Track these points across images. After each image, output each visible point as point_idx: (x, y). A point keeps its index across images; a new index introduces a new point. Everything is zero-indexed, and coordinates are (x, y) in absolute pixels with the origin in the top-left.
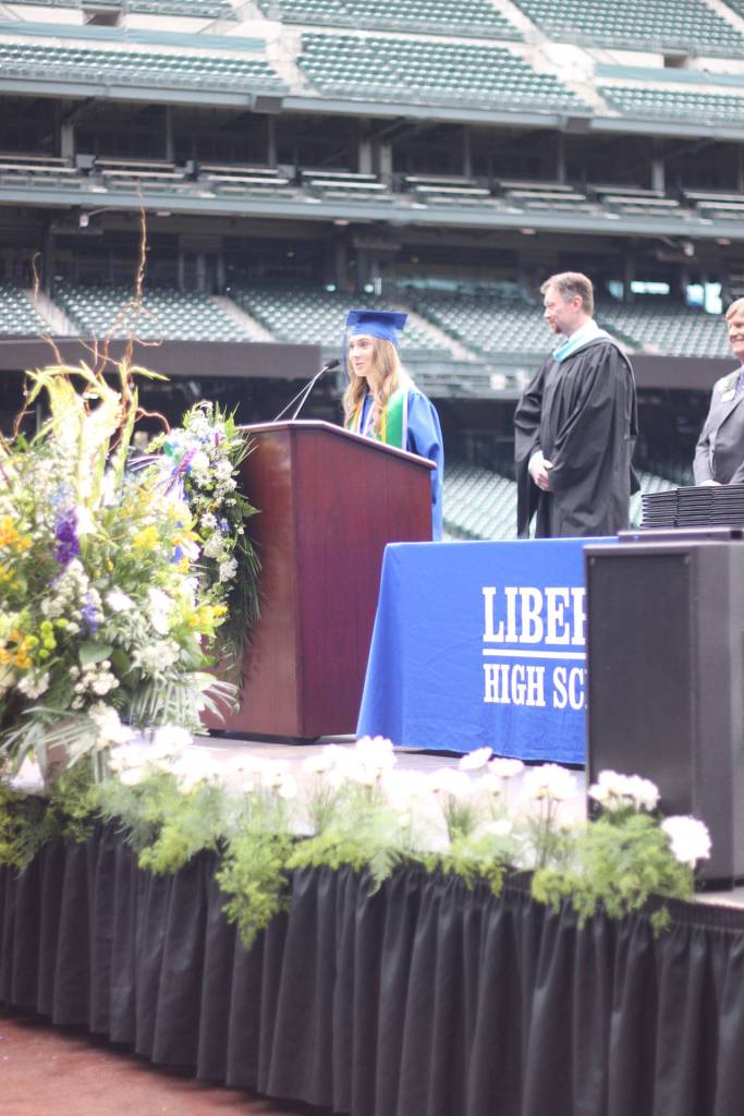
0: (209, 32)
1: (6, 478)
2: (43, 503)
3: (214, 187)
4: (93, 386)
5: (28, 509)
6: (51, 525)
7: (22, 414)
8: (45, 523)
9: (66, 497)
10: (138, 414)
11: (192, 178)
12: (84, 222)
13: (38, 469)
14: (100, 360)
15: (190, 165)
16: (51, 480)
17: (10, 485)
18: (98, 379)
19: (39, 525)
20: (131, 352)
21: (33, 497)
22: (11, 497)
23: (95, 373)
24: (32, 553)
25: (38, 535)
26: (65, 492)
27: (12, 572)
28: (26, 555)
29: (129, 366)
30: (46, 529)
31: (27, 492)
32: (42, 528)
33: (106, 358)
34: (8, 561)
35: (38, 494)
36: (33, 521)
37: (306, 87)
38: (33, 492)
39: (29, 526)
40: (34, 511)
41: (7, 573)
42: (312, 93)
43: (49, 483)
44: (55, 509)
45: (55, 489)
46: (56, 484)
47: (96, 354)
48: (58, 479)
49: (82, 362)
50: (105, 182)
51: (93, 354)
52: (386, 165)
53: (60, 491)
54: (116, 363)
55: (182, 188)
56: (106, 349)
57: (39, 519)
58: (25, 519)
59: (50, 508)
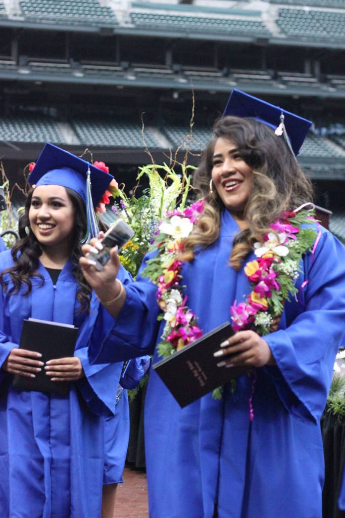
0: (235, 8)
1: (128, 216)
2: (145, 228)
3: (237, 80)
4: (169, 174)
5: (138, 231)
6: (148, 239)
7: (136, 187)
8: (146, 238)
9: (155, 226)
10: (190, 187)
11: (226, 75)
12: (176, 96)
13: (143, 213)
14: (173, 162)
15: (225, 70)
16: (148, 218)
17: (130, 219)
18: (172, 171)
19: (143, 239)
20: (187, 159)
21: (140, 225)
22: (130, 225)
23: (170, 168)
24: (139, 252)
25: (142, 243)
26: (154, 223)
27: (129, 260)
28: (136, 252)
29: (186, 165)
30: (146, 241)
31: (137, 223)
32: (144, 240)
33: (175, 161)
34: (128, 255)
35: (142, 224)
36: (140, 237)
37: (280, 33)
38: (140, 223)
39: (138, 239)
40: (140, 232)
41: (127, 261)
42: (283, 36)
43: (148, 219)
44: (150, 231)
45: (150, 222)
46: (151, 220)
47: (171, 159)
48: (152, 218)
49: (164, 163)
50: (186, 77)
51: (169, 159)
52: (317, 70)
53: (152, 223)
54: (180, 164)
55: (221, 80)
56: (175, 157)
57: (143, 236)
58: (136, 235)
59: (148, 231)
